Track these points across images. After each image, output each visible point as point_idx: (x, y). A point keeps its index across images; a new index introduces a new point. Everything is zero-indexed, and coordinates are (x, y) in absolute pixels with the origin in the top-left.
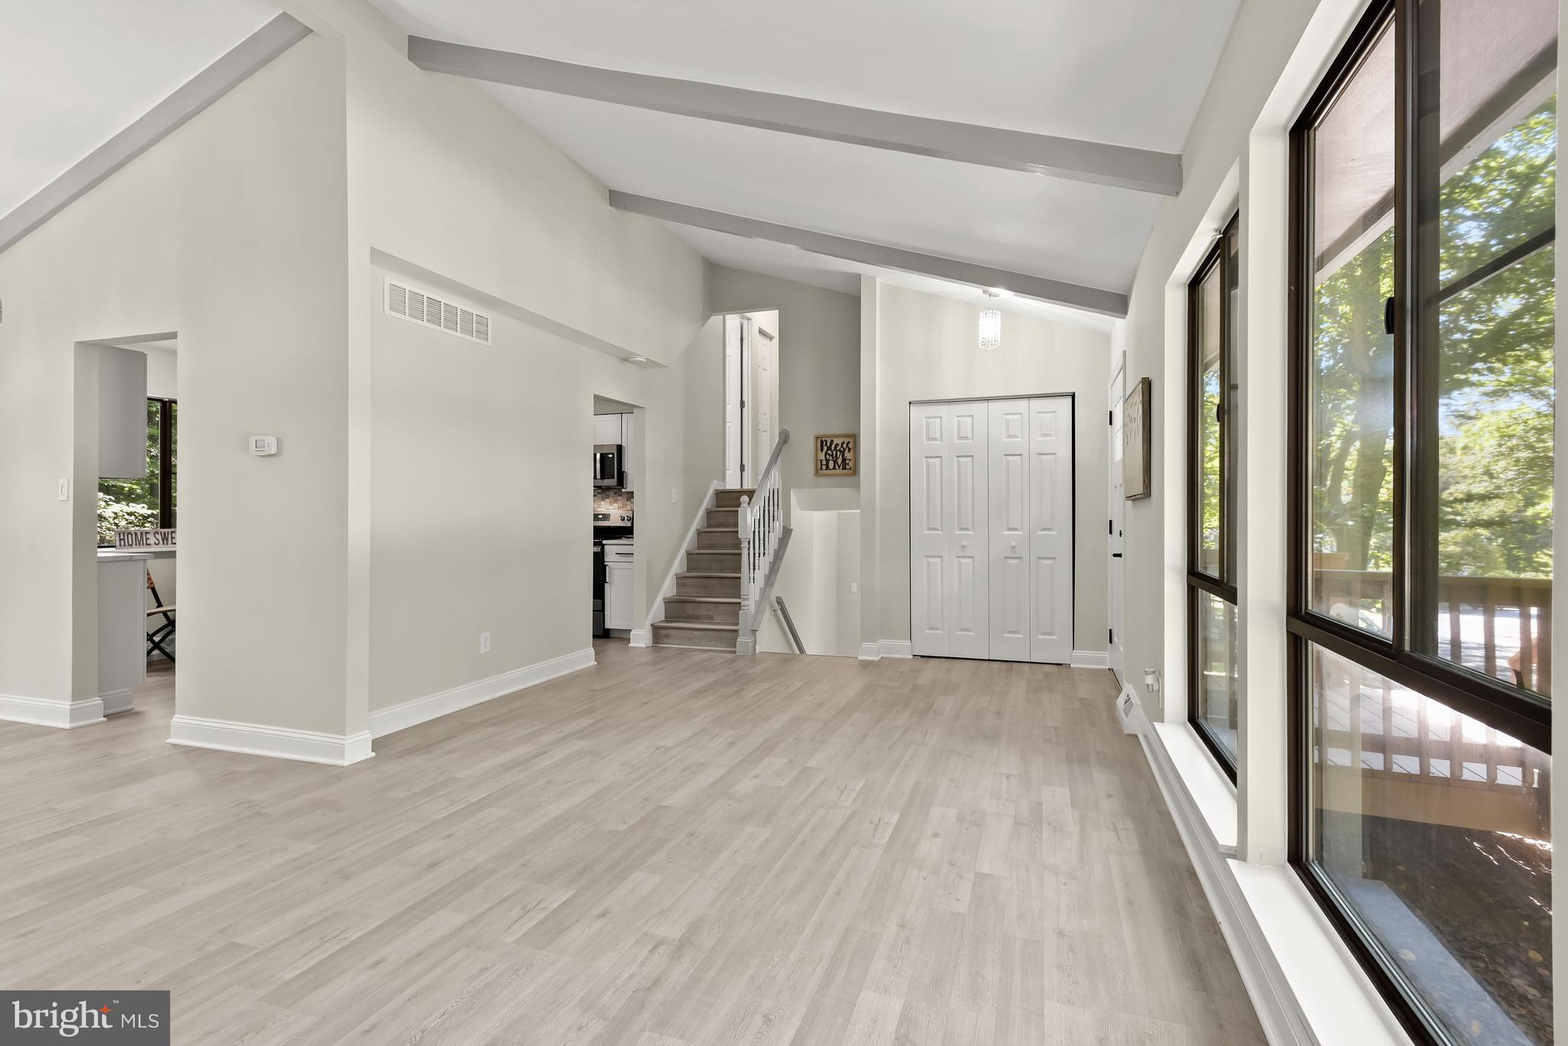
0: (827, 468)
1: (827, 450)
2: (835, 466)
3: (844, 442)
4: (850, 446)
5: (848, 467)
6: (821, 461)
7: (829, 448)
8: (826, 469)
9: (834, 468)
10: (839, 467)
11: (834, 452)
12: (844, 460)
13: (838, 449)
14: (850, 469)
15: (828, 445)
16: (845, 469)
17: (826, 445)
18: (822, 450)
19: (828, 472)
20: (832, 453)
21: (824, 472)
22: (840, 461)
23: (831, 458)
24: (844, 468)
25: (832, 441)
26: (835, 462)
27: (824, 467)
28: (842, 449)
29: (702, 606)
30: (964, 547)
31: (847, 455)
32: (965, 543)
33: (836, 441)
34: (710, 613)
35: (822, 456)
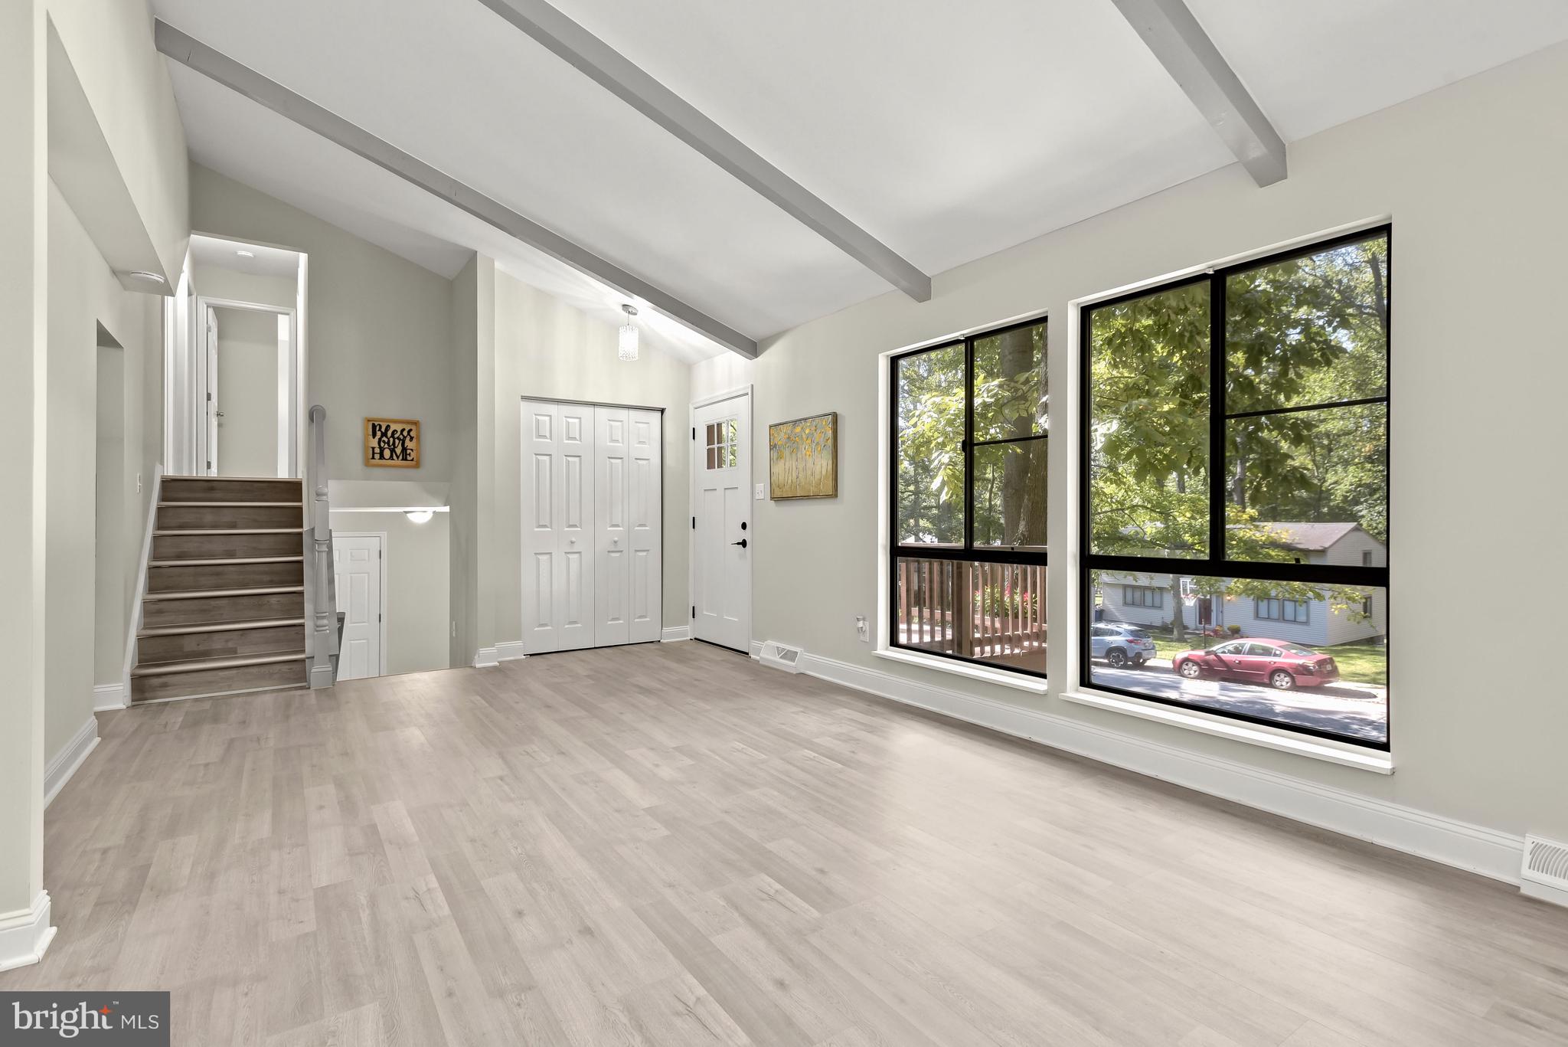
0: (382, 457)
1: (382, 437)
2: (392, 456)
3: (403, 430)
4: (412, 434)
5: (409, 458)
6: (373, 448)
7: (384, 434)
8: (380, 459)
9: (391, 458)
10: (398, 457)
11: (391, 440)
12: (404, 449)
13: (396, 436)
14: (412, 460)
15: (383, 430)
16: (406, 460)
17: (380, 430)
18: (374, 435)
19: (383, 462)
20: (389, 441)
21: (377, 461)
22: (398, 450)
23: (386, 446)
24: (404, 459)
25: (388, 427)
26: (393, 451)
27: (377, 456)
28: (401, 437)
29: (216, 636)
30: (572, 542)
31: (408, 443)
32: (573, 539)
33: (393, 427)
34: (230, 645)
35: (374, 443)
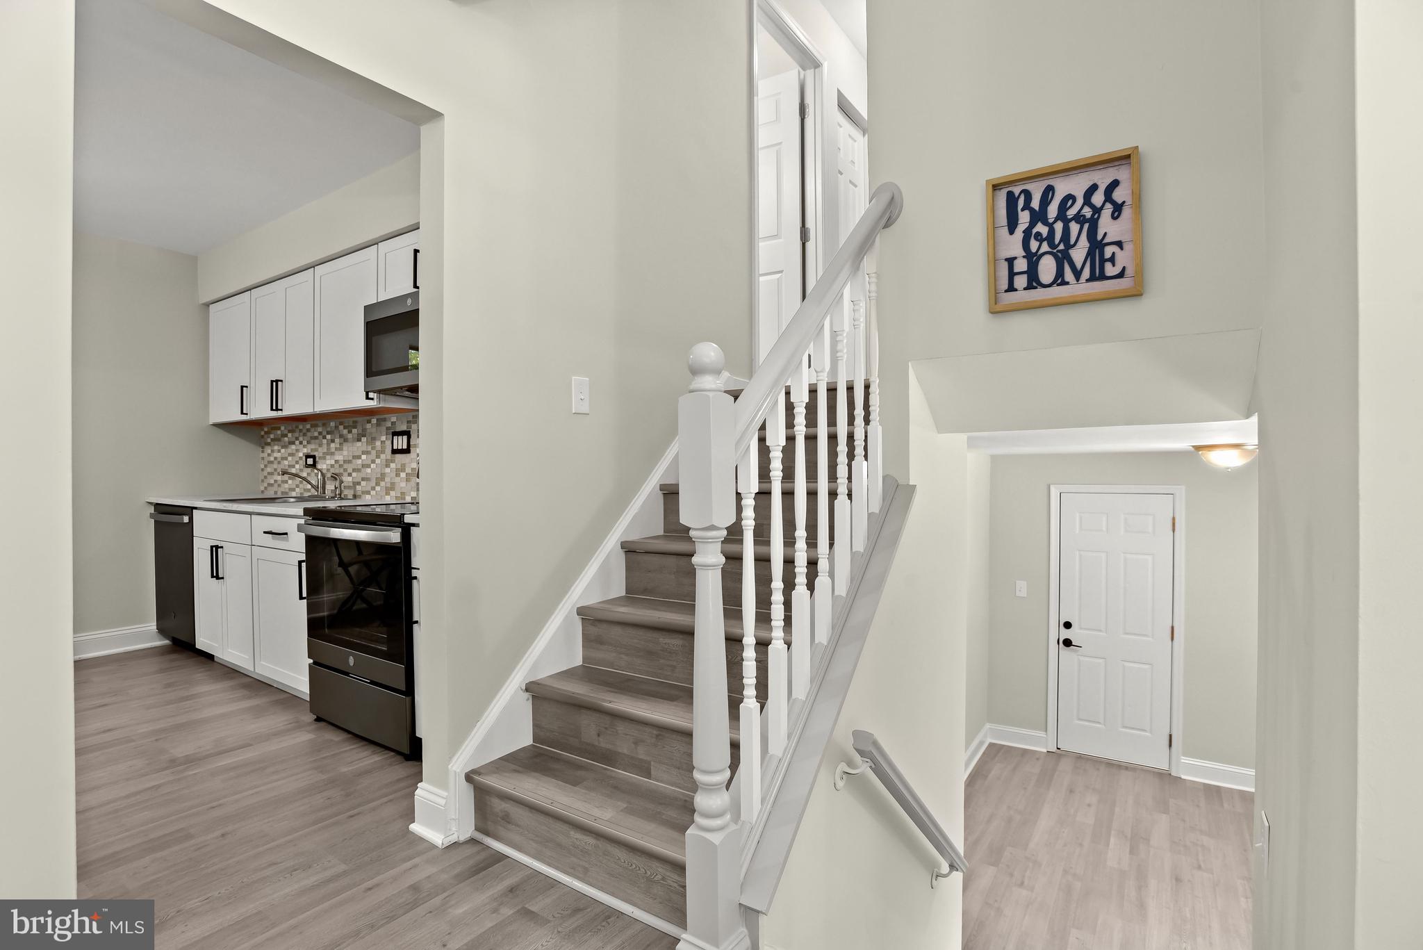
0: (1034, 281)
1: (1032, 224)
2: (1060, 273)
3: (1094, 188)
4: (1118, 195)
5: (1110, 270)
6: (1011, 261)
7: (1039, 216)
8: (1029, 287)
9: (1059, 280)
10: (1077, 274)
11: (1059, 227)
12: (1097, 246)
13: (1071, 213)
14: (1121, 275)
15: (1035, 204)
16: (1103, 277)
17: (1027, 206)
18: (1012, 225)
19: (1038, 294)
20: (1052, 232)
21: (1021, 296)
22: (1079, 254)
23: (1045, 247)
24: (1098, 276)
25: (1049, 191)
26: (1063, 258)
27: (1021, 281)
28: (1087, 212)
29: (621, 727)
31: (1108, 227)
33: (1063, 188)
34: (641, 753)
35: (1013, 245)
